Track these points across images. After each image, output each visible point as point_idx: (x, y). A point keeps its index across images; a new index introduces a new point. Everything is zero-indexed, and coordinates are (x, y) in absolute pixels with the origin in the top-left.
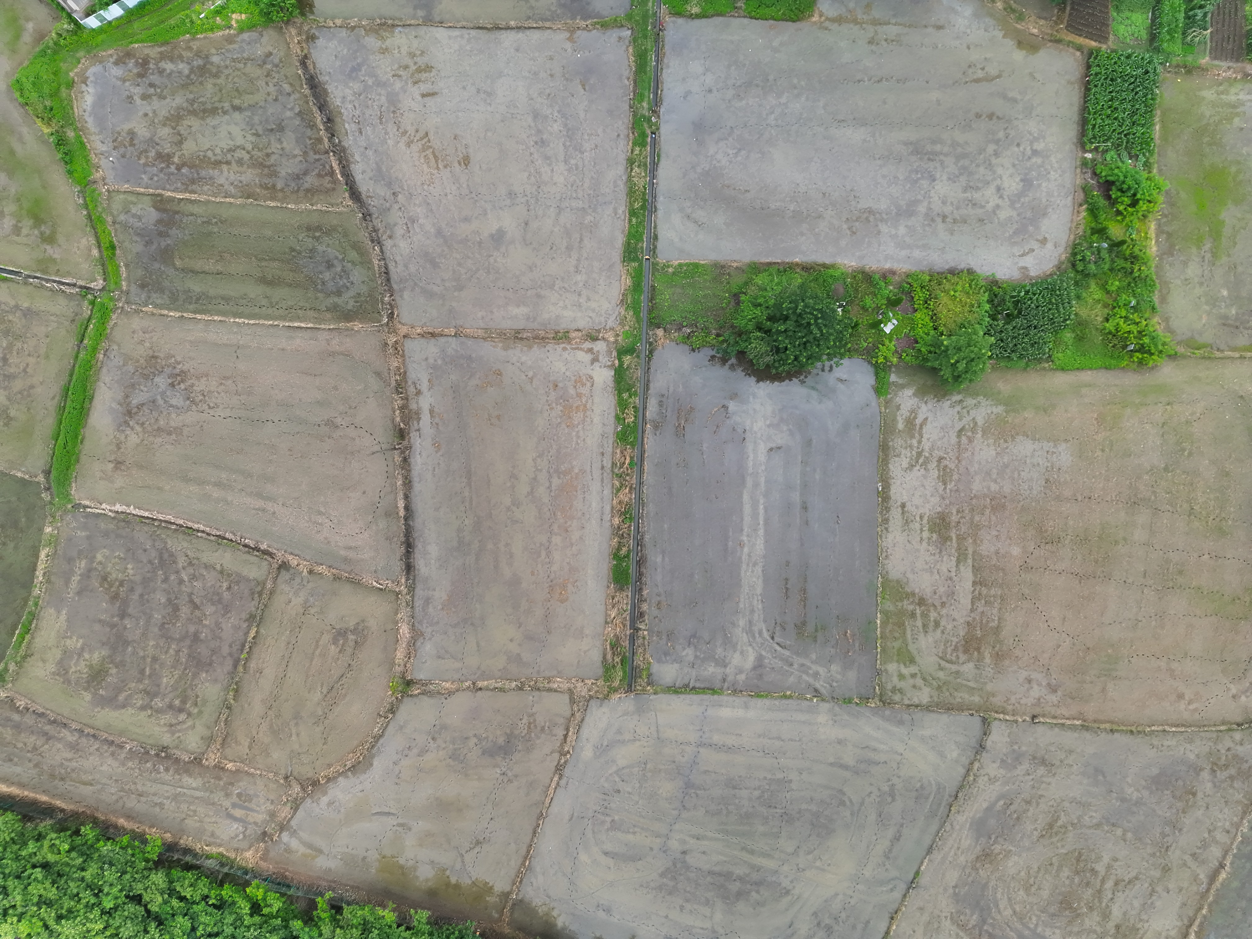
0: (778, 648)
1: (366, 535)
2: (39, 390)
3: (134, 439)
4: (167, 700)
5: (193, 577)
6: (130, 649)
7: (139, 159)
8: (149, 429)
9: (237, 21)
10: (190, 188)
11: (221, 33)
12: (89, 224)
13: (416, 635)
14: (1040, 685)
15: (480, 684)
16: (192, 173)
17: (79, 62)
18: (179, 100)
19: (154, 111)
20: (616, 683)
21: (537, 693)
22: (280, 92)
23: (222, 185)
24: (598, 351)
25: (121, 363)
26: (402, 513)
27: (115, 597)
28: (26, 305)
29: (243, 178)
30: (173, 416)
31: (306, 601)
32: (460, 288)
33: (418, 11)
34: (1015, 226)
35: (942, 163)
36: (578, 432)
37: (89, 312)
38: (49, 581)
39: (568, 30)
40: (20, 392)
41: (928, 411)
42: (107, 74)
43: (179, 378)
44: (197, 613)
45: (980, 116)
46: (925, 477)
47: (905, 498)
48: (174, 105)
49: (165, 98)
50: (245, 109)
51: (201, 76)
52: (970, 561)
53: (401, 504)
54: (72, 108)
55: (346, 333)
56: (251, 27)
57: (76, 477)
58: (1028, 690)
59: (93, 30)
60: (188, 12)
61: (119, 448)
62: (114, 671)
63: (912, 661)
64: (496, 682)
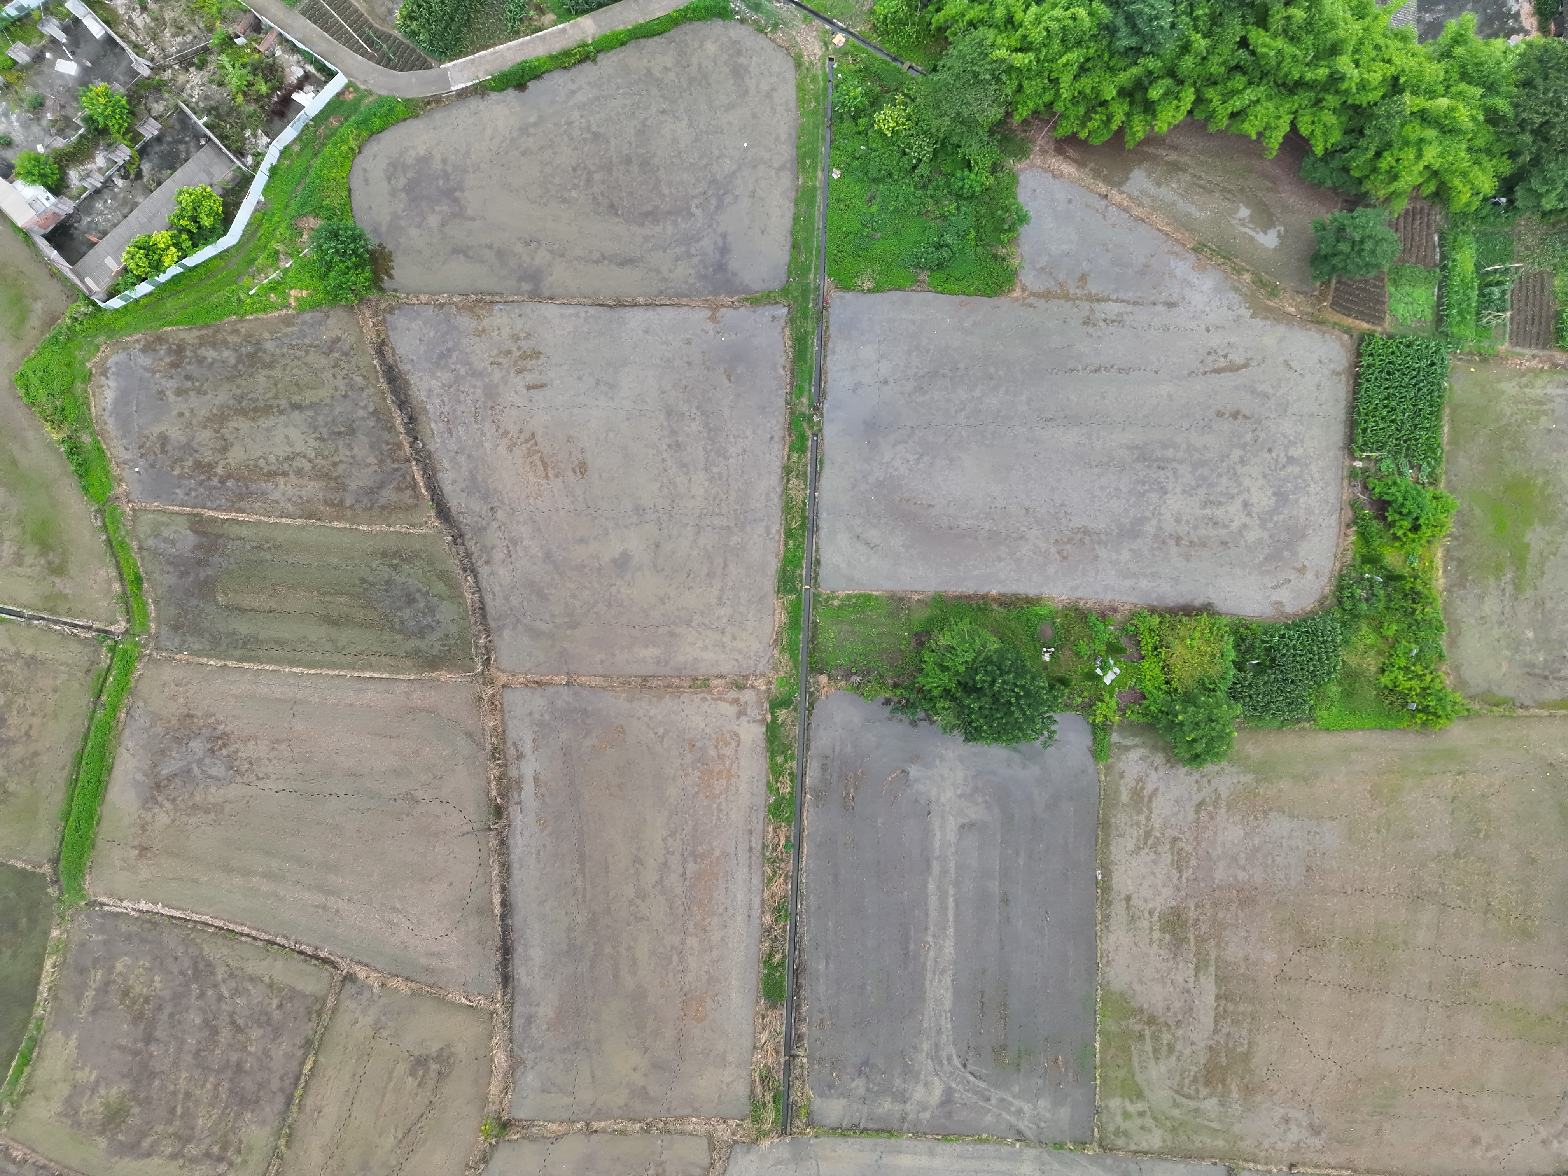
0: (972, 1078)
1: (453, 938)
2: (45, 758)
3: (163, 819)
4: (203, 1147)
5: (236, 992)
6: (157, 1082)
7: (172, 470)
8: (183, 806)
9: (297, 299)
10: (237, 506)
11: (276, 314)
12: (109, 551)
13: (516, 1063)
14: (1299, 1125)
15: (595, 1125)
16: (239, 487)
17: (98, 350)
18: (223, 396)
19: (192, 411)
20: (767, 1126)
21: (668, 1136)
22: (351, 386)
23: (277, 502)
24: (746, 702)
25: (148, 724)
26: (498, 910)
27: (139, 1017)
28: (29, 652)
29: (303, 493)
30: (213, 789)
31: (377, 1021)
32: (574, 626)
33: (523, 284)
34: (1267, 551)
35: (1175, 471)
36: (720, 803)
37: (108, 661)
38: (55, 998)
39: (710, 307)
40: (22, 761)
41: (1159, 779)
42: (132, 363)
43: (220, 742)
44: (240, 1037)
45: (1224, 414)
46: (1155, 862)
47: (1131, 889)
48: (217, 402)
49: (205, 394)
50: (307, 408)
51: (252, 366)
52: (1212, 969)
53: (497, 899)
54: (89, 407)
55: (429, 685)
56: (315, 306)
57: (91, 867)
58: (1285, 1132)
59: (116, 310)
60: (234, 287)
61: (144, 831)
62: (136, 1110)
63: (1140, 1095)
64: (616, 1124)
